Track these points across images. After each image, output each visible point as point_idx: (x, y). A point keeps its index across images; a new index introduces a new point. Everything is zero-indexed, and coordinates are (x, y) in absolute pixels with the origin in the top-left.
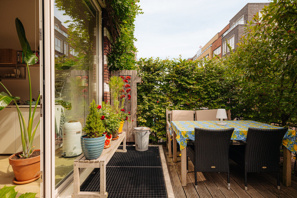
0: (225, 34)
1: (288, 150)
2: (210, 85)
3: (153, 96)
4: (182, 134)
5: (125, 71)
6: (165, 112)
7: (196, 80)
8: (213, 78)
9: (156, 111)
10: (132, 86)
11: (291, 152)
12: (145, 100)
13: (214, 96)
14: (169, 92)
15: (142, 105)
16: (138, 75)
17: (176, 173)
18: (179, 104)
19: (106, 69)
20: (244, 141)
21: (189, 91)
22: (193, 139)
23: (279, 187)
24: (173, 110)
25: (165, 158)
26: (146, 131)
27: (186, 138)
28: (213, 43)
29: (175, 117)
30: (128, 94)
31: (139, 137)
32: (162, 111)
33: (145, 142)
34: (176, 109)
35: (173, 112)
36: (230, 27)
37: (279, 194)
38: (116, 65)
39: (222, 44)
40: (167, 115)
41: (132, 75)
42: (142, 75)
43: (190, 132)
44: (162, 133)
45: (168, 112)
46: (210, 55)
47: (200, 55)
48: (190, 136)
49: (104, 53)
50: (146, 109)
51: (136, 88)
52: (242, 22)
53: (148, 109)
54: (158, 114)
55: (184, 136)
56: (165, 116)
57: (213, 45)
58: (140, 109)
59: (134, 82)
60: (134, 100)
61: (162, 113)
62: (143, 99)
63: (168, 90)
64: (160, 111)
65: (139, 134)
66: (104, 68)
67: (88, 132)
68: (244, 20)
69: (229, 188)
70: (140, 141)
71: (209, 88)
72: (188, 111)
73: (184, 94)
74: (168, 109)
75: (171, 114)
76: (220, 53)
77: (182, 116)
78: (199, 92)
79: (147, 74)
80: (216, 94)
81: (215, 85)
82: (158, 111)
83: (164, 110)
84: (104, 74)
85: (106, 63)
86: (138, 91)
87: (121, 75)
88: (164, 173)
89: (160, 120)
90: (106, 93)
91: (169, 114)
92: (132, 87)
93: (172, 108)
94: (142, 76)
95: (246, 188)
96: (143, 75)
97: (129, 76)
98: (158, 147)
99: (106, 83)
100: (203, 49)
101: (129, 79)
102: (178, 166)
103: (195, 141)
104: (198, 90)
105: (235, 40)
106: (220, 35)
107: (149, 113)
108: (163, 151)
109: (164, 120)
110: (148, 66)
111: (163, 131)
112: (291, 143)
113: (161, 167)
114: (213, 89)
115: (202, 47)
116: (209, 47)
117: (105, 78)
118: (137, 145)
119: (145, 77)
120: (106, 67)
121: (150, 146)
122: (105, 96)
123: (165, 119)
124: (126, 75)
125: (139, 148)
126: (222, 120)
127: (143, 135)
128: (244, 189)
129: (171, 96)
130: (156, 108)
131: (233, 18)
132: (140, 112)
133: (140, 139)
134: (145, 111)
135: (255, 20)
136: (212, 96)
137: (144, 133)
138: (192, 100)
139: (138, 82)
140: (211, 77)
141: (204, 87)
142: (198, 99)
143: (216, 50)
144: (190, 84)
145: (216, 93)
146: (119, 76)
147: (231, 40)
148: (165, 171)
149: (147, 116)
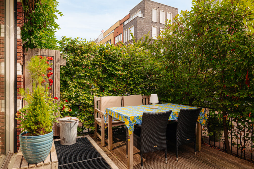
0: (126, 23)
1: (200, 124)
2: (135, 71)
3: (79, 81)
4: (131, 119)
5: (45, 50)
6: (93, 99)
7: (123, 66)
8: (137, 65)
9: (84, 98)
10: (54, 69)
11: (202, 125)
12: (70, 86)
13: (138, 82)
14: (96, 77)
15: (67, 92)
16: (62, 57)
17: (117, 160)
18: (106, 90)
19: (19, 45)
20: (176, 120)
21: (116, 77)
22: (140, 123)
23: (196, 153)
24: (101, 96)
25: (100, 148)
26: (75, 122)
27: (134, 123)
28: (115, 29)
29: (104, 103)
30: (49, 79)
31: (67, 129)
32: (90, 98)
33: (74, 134)
34: (104, 96)
35: (102, 99)
36: (130, 17)
37: (197, 158)
38: (34, 42)
39: (123, 31)
40: (95, 102)
41: (54, 56)
42: (67, 56)
43: (137, 116)
44: (89, 122)
45: (97, 99)
46: (112, 41)
47: (102, 39)
48: (137, 121)
49: (18, 24)
50: (71, 96)
51: (59, 71)
52: (139, 14)
53: (74, 96)
54: (86, 102)
55: (132, 122)
56: (93, 103)
57: (115, 31)
58: (65, 96)
59: (57, 65)
60: (56, 86)
61: (90, 100)
62: (68, 84)
63: (95, 75)
64: (88, 98)
65: (66, 125)
66: (18, 44)
67: (35, 128)
68: (142, 13)
69: (166, 162)
70: (68, 134)
71: (134, 75)
72: (116, 97)
73: (110, 79)
74: (95, 95)
75: (100, 101)
76: (121, 40)
77: (111, 102)
78: (125, 78)
79: (72, 57)
80: (140, 81)
81: (138, 72)
82: (86, 98)
83: (92, 96)
84: (18, 51)
85: (19, 37)
86: (62, 76)
87: (39, 54)
88: (108, 162)
89: (87, 108)
90: (20, 77)
91: (97, 101)
92: (54, 71)
93: (100, 95)
94: (67, 58)
95: (177, 159)
96: (69, 57)
97: (50, 56)
98: (86, 138)
99: (19, 64)
100: (105, 34)
101: (51, 60)
102: (115, 153)
103: (142, 125)
104: (125, 76)
105: (135, 30)
106: (122, 22)
107: (74, 101)
108: (94, 141)
109: (91, 108)
110: (74, 47)
111: (91, 119)
112: (202, 118)
113: (101, 157)
114: (138, 76)
115: (104, 32)
116: (112, 32)
117: (18, 57)
118: (64, 139)
119: (70, 60)
120: (20, 43)
121: (79, 137)
122: (18, 80)
123: (93, 106)
124: (47, 55)
125: (67, 142)
126: (154, 104)
127: (72, 126)
128: (176, 160)
129: (98, 82)
130: (83, 95)
131: (132, 9)
132: (64, 100)
133: (68, 131)
134: (70, 99)
135: (175, 20)
136: (136, 82)
137: (73, 123)
138: (119, 87)
139: (62, 64)
140: (136, 65)
141: (130, 73)
142: (124, 85)
143: (118, 37)
144: (117, 70)
145: (140, 79)
146: (38, 55)
147: (131, 29)
148: (108, 160)
149: (72, 104)
